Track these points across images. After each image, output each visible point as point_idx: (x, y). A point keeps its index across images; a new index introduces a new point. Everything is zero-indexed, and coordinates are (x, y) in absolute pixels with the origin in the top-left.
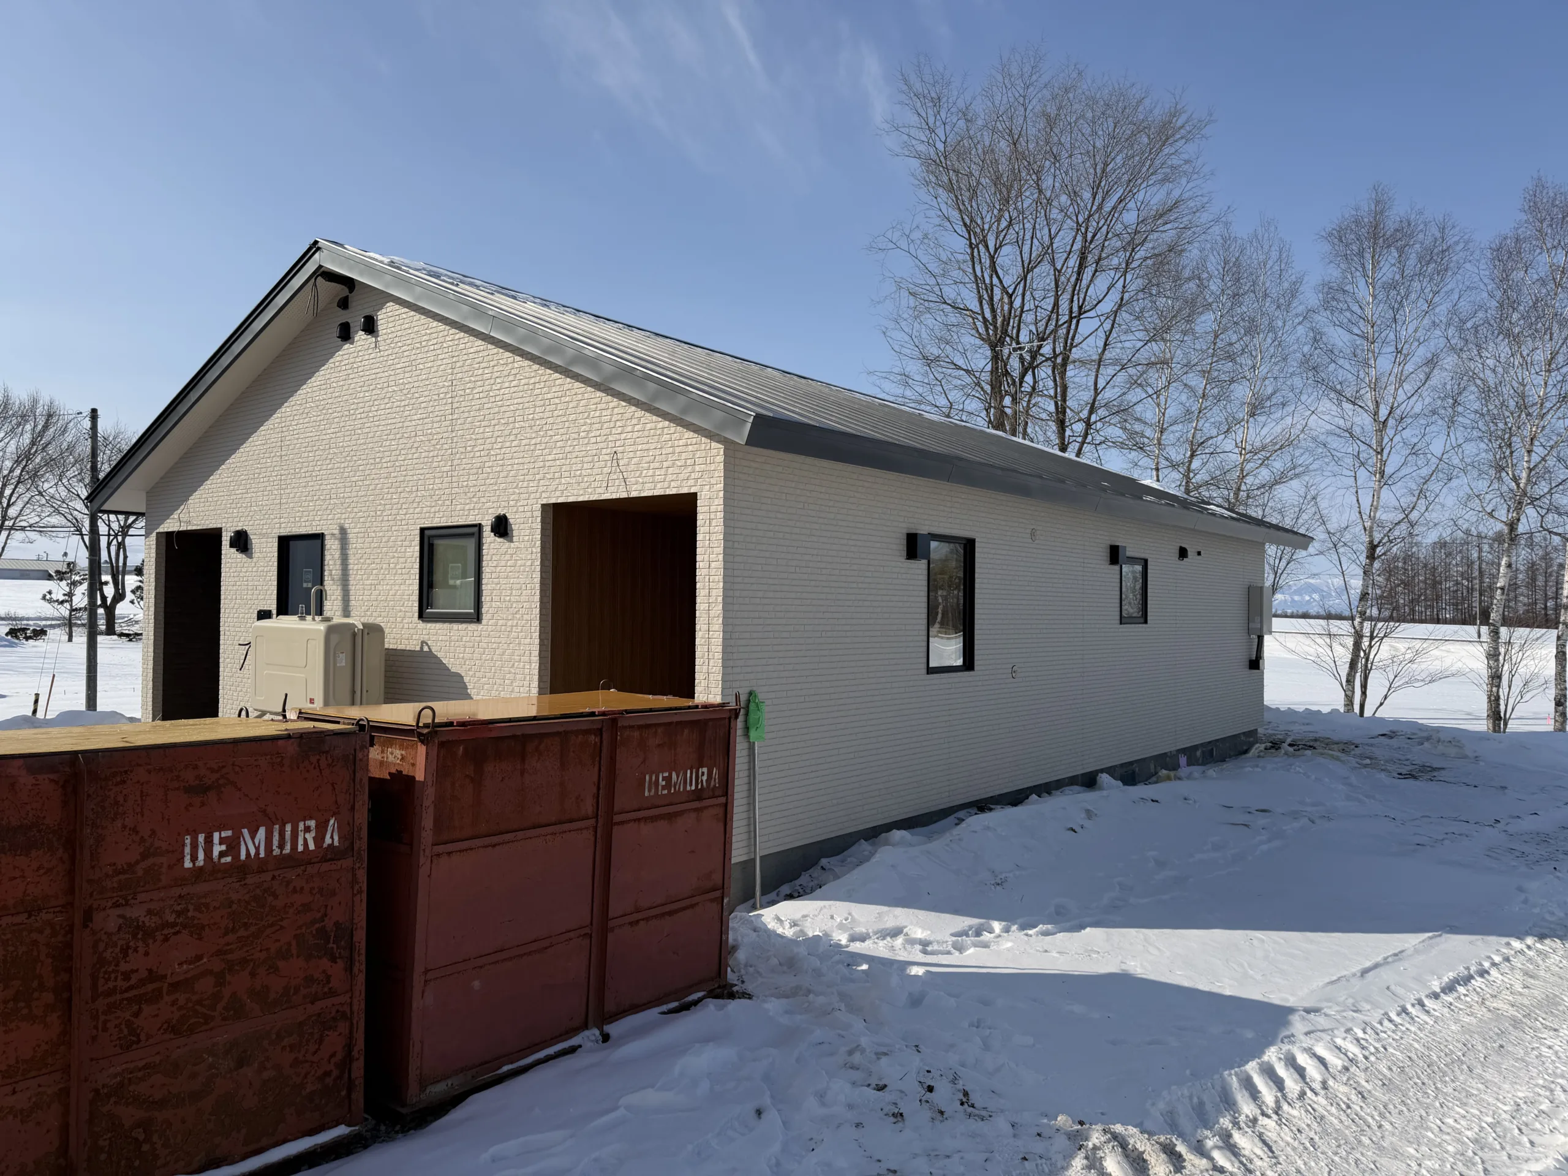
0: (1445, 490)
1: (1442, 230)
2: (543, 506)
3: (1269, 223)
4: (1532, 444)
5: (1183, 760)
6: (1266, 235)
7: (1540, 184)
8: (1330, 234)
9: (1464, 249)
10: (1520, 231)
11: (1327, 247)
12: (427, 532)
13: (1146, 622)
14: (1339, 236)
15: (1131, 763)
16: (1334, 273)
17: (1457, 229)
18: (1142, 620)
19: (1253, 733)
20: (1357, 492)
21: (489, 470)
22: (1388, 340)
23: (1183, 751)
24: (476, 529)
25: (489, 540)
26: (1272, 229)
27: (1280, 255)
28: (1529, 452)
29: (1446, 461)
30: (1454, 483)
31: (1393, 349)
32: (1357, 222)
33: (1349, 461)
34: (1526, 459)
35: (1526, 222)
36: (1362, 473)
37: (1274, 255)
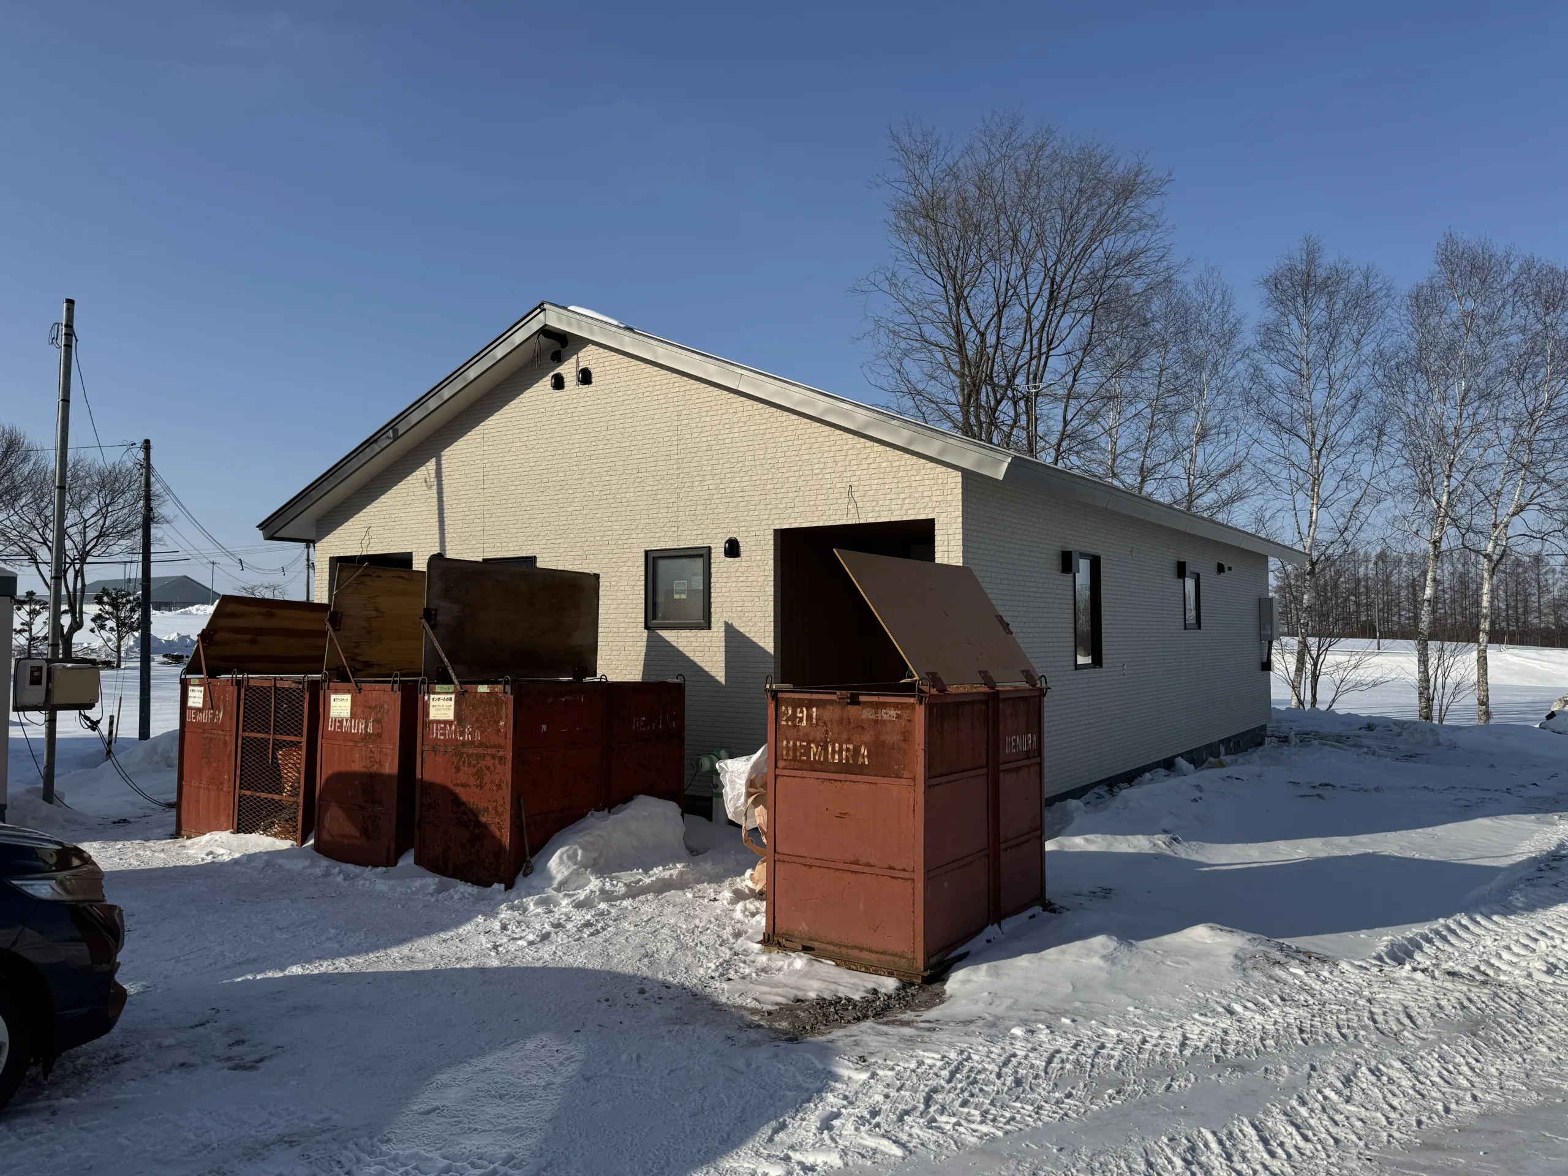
0: (1374, 512)
1: (1367, 278)
2: (775, 530)
3: (1213, 269)
4: (1450, 471)
5: (1222, 749)
6: (1211, 280)
7: (1450, 239)
8: (1267, 281)
9: (1387, 295)
10: (1434, 280)
11: (1264, 292)
12: (651, 555)
13: (1199, 628)
14: (1274, 283)
15: (1192, 751)
16: (1270, 315)
17: (1379, 278)
18: (1196, 626)
19: (1263, 728)
20: (1296, 514)
21: (718, 501)
22: (1321, 376)
23: (1222, 741)
24: (703, 552)
25: (718, 560)
26: (1216, 274)
27: (1223, 298)
28: (1449, 477)
29: (1375, 485)
30: (1383, 505)
31: (1327, 385)
32: (1291, 269)
33: (1286, 486)
34: (1446, 483)
35: (1439, 273)
36: (1300, 496)
37: (1218, 298)
